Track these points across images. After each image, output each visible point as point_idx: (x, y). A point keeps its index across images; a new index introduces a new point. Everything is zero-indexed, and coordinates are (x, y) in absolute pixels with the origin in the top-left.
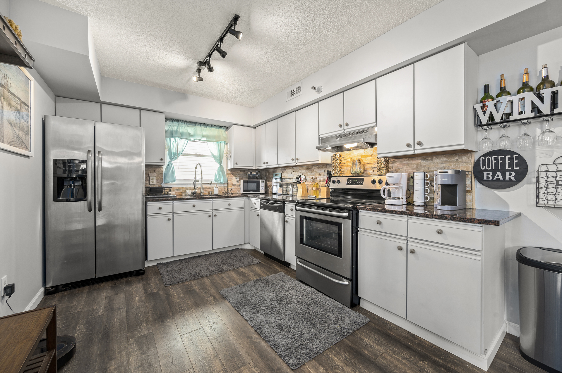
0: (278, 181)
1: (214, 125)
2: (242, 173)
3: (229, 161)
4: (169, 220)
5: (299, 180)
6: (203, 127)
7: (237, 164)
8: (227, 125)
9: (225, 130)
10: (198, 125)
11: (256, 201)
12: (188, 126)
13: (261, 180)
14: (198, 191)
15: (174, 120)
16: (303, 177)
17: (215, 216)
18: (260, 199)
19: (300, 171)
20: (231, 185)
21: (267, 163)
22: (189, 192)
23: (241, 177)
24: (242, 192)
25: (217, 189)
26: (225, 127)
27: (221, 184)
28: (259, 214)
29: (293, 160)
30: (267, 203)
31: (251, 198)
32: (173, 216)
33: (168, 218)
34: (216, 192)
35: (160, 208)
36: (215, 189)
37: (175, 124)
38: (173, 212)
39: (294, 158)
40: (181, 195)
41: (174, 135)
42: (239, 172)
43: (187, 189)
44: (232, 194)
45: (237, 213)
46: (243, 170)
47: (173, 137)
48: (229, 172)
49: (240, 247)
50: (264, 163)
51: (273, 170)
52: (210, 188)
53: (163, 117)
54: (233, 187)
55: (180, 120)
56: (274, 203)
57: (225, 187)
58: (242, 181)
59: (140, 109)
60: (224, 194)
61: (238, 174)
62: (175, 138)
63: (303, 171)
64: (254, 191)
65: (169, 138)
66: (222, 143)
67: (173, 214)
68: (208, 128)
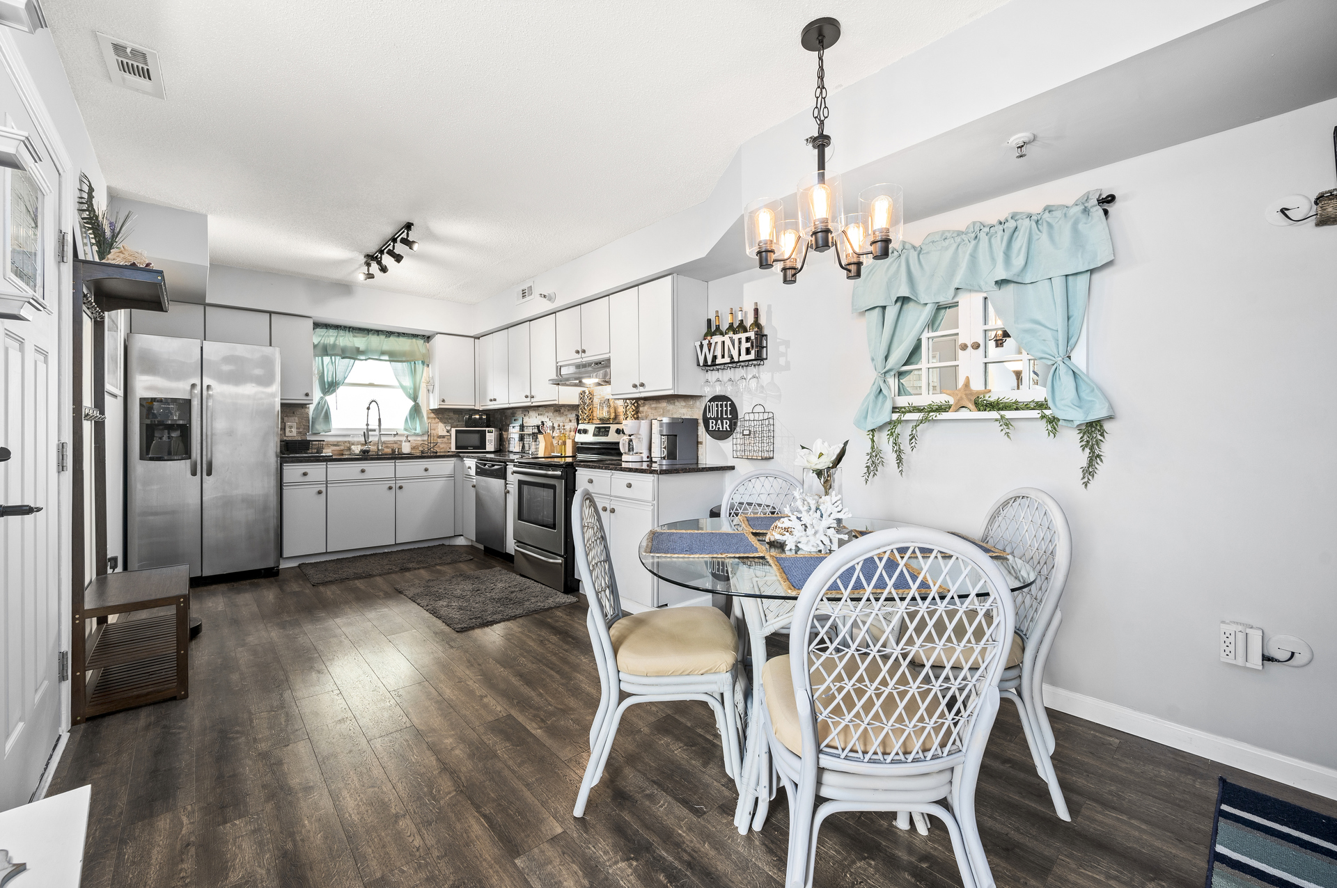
0: (517, 429)
1: (404, 334)
2: (457, 416)
3: (431, 394)
4: (320, 492)
5: (539, 429)
6: (382, 337)
7: (443, 401)
8: (427, 334)
9: (424, 342)
10: (373, 334)
11: (471, 463)
12: (354, 336)
13: (487, 429)
14: (373, 448)
15: (329, 325)
16: (549, 424)
17: (401, 488)
18: (476, 460)
19: (547, 414)
20: (435, 438)
21: (495, 400)
22: (357, 449)
23: (455, 423)
24: (453, 449)
25: (408, 444)
26: (424, 336)
27: (417, 435)
28: (475, 483)
29: (527, 397)
30: (485, 464)
31: (464, 459)
32: (327, 487)
33: (318, 489)
34: (406, 449)
35: (305, 474)
36: (404, 444)
37: (332, 332)
38: (327, 481)
39: (529, 394)
40: (343, 455)
41: (329, 352)
42: (451, 414)
43: (353, 444)
44: (436, 453)
45: (439, 485)
46: (458, 412)
47: (327, 355)
48: (432, 415)
49: (447, 542)
50: (491, 400)
51: (511, 411)
52: (395, 442)
53: (310, 323)
54: (439, 440)
55: (341, 326)
56: (494, 465)
57: (423, 441)
58: (453, 430)
59: (270, 313)
60: (422, 452)
61: (450, 419)
62: (331, 358)
63: (551, 414)
64: (475, 448)
65: (320, 358)
66: (418, 364)
67: (327, 483)
68: (392, 339)
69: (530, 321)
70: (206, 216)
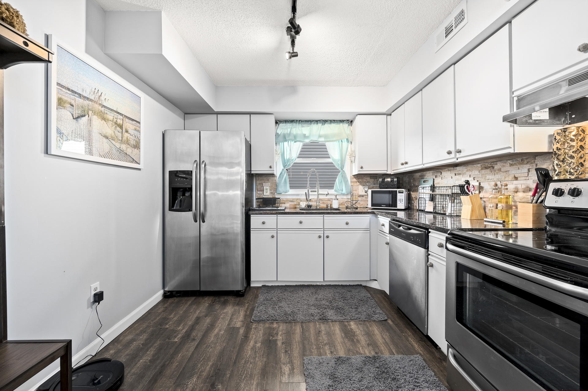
0: (428, 191)
1: (334, 121)
2: (373, 180)
3: (353, 164)
4: (273, 237)
5: (464, 190)
6: (320, 125)
7: (362, 168)
8: (350, 118)
9: (349, 125)
10: (314, 123)
11: (385, 221)
12: (302, 127)
13: (398, 190)
14: (313, 204)
15: (287, 121)
16: (474, 183)
17: (328, 237)
18: (389, 219)
19: (468, 173)
20: (357, 197)
21: (406, 163)
22: (303, 205)
23: (371, 186)
24: (370, 206)
25: (336, 201)
26: (348, 120)
27: (344, 195)
28: (388, 241)
29: (449, 153)
30: (400, 226)
31: (378, 216)
32: (277, 233)
33: (272, 234)
34: (335, 205)
35: (263, 223)
36: (334, 201)
37: (289, 125)
38: (277, 228)
39: (452, 149)
40: (296, 208)
41: (287, 139)
42: (368, 179)
43: (301, 201)
44: (357, 208)
45: (359, 235)
46: (374, 176)
47: (286, 141)
48: (355, 180)
49: (364, 284)
50: (402, 164)
51: (419, 174)
52: (329, 200)
53: (272, 119)
54: (360, 198)
55: (294, 121)
56: (410, 229)
57: (348, 199)
58: (370, 192)
59: (250, 114)
60: (347, 208)
61: (367, 182)
62: (288, 142)
63: (475, 173)
64: (389, 205)
65: (282, 143)
66: (344, 142)
67: (277, 230)
68: (327, 125)
69: (454, 64)
70: (159, 13)
